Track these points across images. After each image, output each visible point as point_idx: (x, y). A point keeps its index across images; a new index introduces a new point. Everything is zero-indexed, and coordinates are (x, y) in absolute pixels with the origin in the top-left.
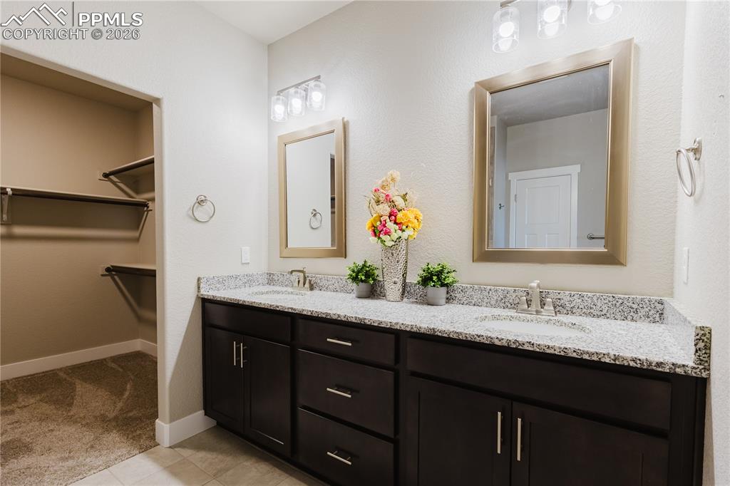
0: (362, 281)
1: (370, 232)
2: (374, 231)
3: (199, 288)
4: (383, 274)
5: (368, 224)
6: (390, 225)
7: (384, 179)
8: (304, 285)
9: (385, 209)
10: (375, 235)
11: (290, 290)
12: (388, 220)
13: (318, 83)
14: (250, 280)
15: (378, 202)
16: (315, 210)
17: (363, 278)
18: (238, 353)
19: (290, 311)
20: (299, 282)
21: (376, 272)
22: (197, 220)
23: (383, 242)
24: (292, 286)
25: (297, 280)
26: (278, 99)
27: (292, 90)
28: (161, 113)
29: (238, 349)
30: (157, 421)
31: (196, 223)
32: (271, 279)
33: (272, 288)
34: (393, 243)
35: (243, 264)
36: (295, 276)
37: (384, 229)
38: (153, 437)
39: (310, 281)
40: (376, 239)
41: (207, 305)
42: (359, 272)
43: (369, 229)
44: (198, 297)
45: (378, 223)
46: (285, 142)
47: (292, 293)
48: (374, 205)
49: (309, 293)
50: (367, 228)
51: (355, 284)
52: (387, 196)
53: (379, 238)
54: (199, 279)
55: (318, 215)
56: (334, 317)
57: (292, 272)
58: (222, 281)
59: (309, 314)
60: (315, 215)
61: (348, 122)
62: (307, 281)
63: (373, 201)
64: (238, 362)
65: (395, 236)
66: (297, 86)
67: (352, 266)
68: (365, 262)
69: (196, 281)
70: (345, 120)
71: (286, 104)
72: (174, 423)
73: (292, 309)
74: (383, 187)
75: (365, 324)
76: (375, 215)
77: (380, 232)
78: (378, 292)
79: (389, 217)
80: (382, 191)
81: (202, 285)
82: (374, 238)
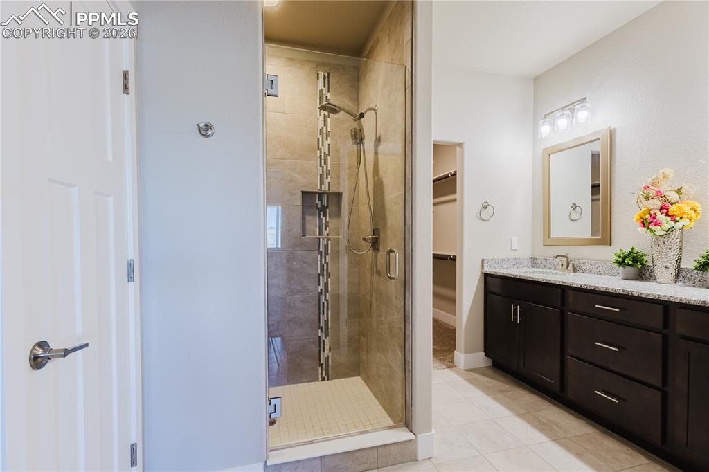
0: (629, 265)
1: (639, 223)
2: (643, 223)
3: (483, 266)
4: (653, 259)
5: (636, 216)
6: (661, 217)
7: (655, 176)
8: (568, 267)
9: (656, 204)
10: (644, 226)
11: (554, 271)
12: (659, 213)
13: (583, 104)
14: (517, 262)
15: (647, 198)
16: (575, 204)
17: (630, 262)
18: (515, 313)
19: (561, 284)
20: (562, 265)
21: (645, 258)
22: (482, 220)
23: (652, 231)
24: (555, 269)
25: (560, 264)
26: (545, 122)
27: (559, 113)
28: (463, 152)
29: (515, 310)
30: (455, 351)
31: (481, 221)
32: (534, 263)
33: (536, 270)
34: (665, 233)
35: (512, 250)
36: (558, 261)
37: (654, 221)
38: (453, 362)
39: (573, 265)
40: (645, 229)
41: (488, 278)
42: (625, 257)
43: (637, 220)
44: (482, 272)
45: (648, 216)
46: (549, 153)
47: (556, 274)
48: (643, 200)
49: (572, 274)
50: (635, 220)
51: (621, 268)
52: (658, 192)
53: (648, 228)
54: (483, 260)
55: (578, 209)
56: (602, 290)
57: (556, 257)
58: (497, 262)
59: (579, 286)
60: (575, 208)
61: (614, 130)
62: (571, 265)
63: (642, 198)
64: (515, 319)
65: (666, 226)
66: (563, 109)
67: (618, 252)
68: (633, 249)
69: (481, 262)
70: (611, 128)
71: (553, 124)
72: (467, 355)
73: (563, 282)
74: (654, 184)
75: (633, 296)
76: (643, 209)
77: (650, 223)
78: (647, 276)
79: (660, 210)
80: (652, 187)
81: (485, 265)
82: (642, 228)
